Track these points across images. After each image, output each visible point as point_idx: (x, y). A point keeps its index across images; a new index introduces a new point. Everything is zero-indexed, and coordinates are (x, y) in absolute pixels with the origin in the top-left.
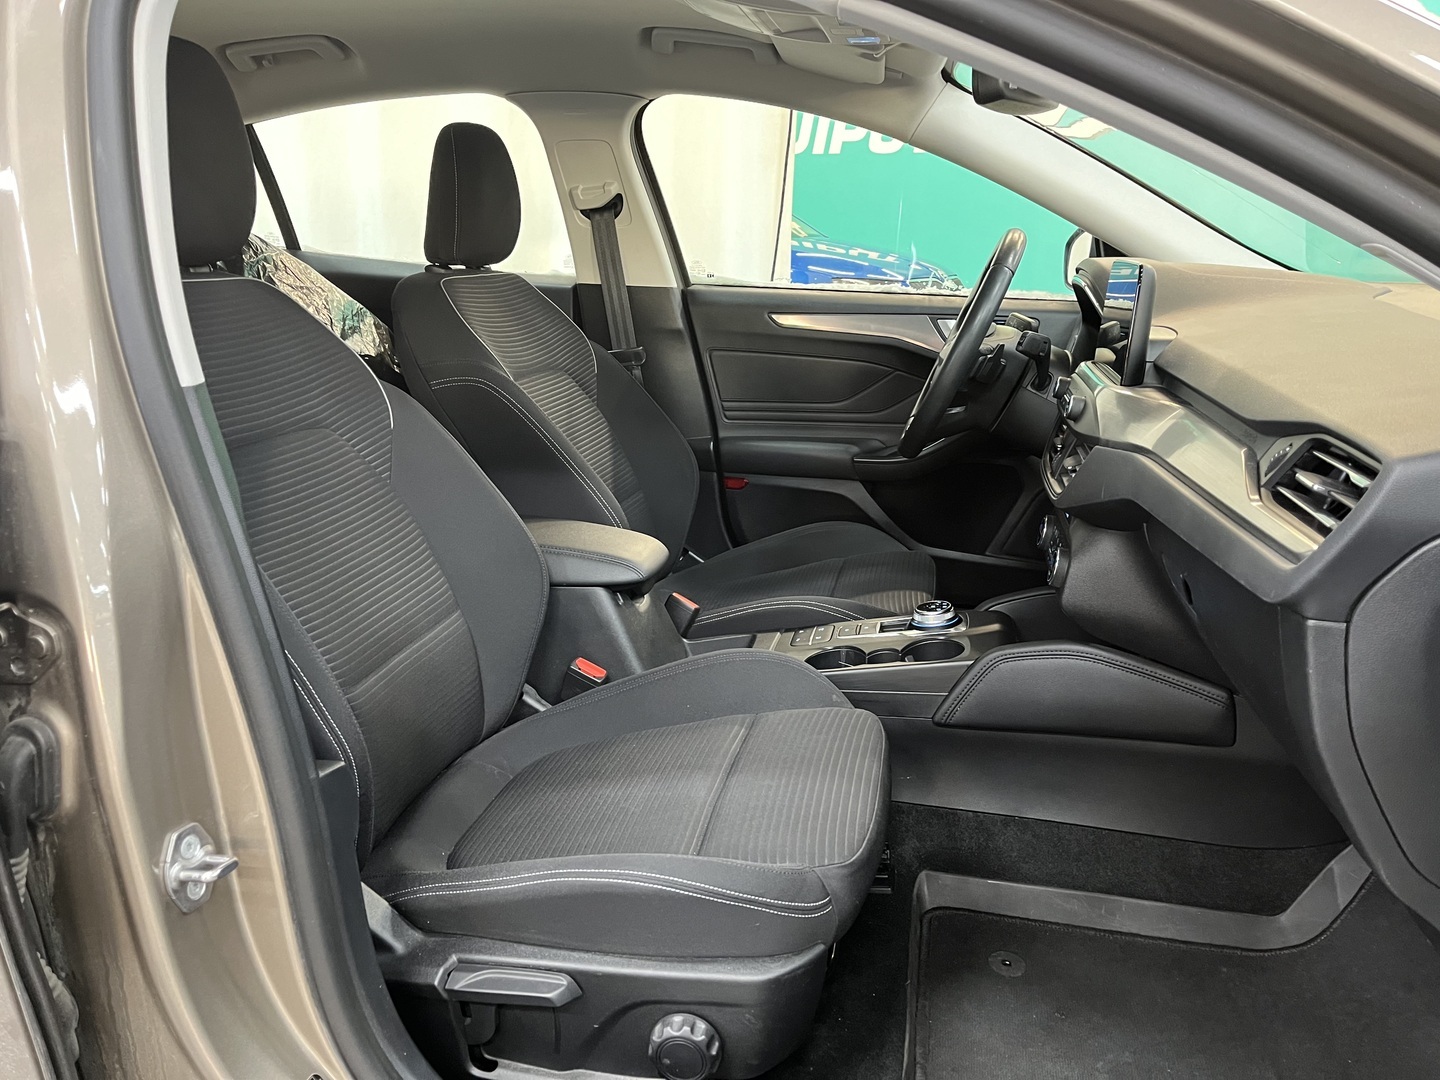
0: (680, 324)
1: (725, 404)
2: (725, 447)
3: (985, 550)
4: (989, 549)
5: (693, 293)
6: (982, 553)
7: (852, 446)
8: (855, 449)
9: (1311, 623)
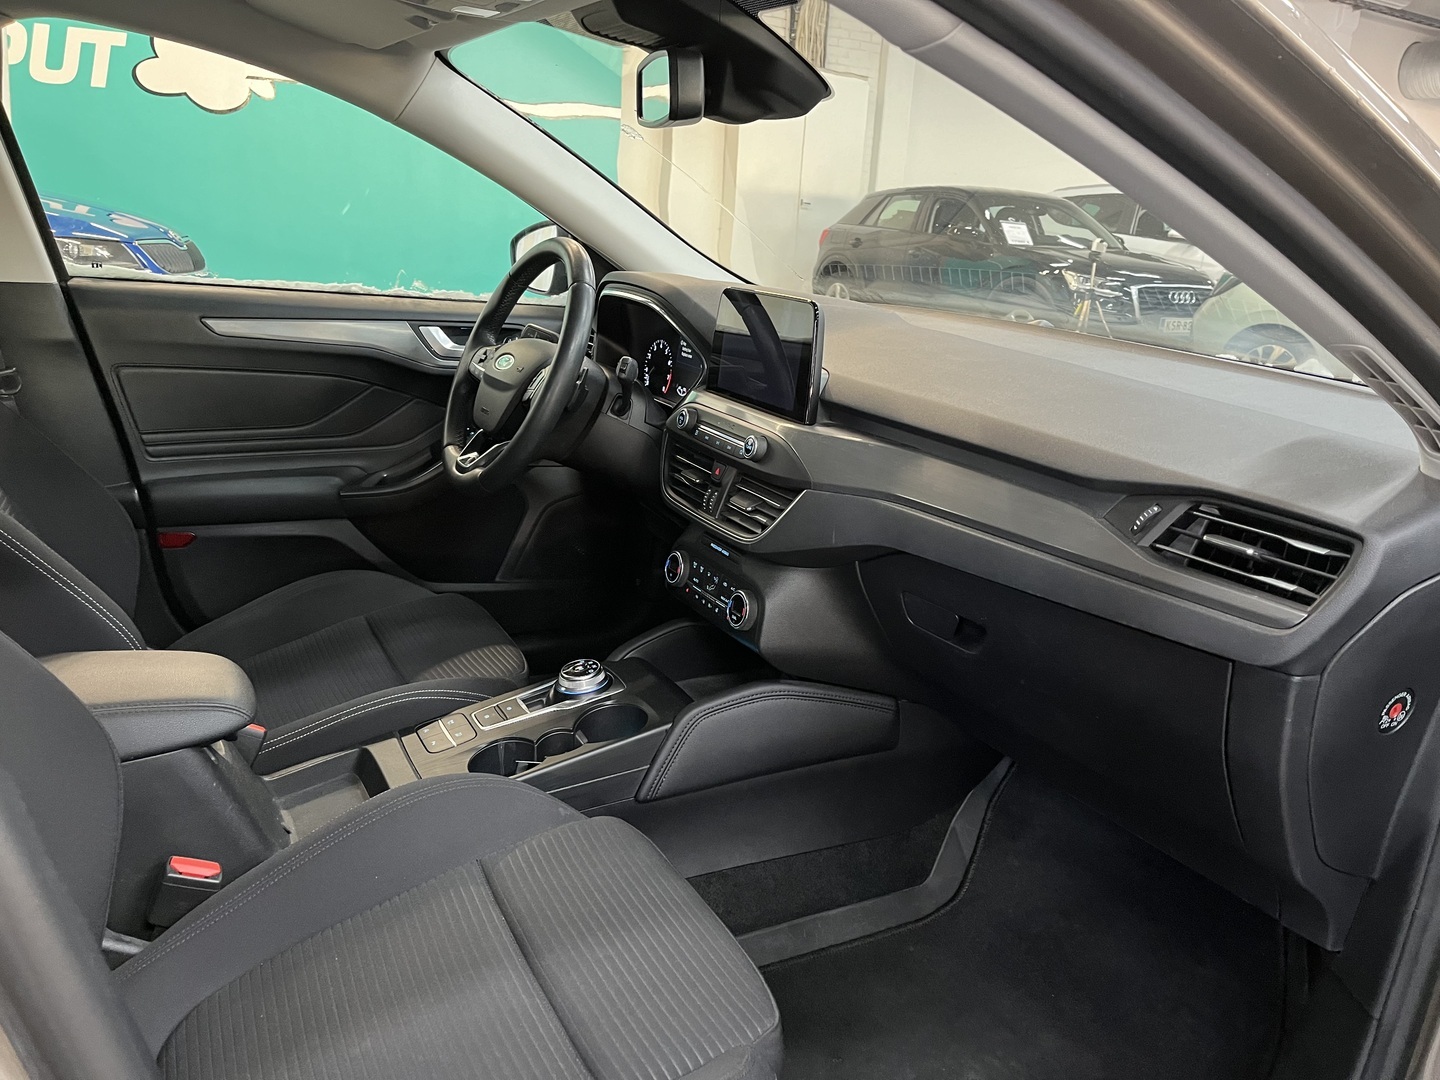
0: (68, 333)
1: (144, 437)
2: (157, 494)
3: (495, 577)
4: (499, 574)
5: (79, 290)
6: (492, 580)
7: (332, 478)
8: (337, 481)
9: (1296, 679)
